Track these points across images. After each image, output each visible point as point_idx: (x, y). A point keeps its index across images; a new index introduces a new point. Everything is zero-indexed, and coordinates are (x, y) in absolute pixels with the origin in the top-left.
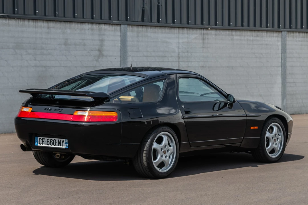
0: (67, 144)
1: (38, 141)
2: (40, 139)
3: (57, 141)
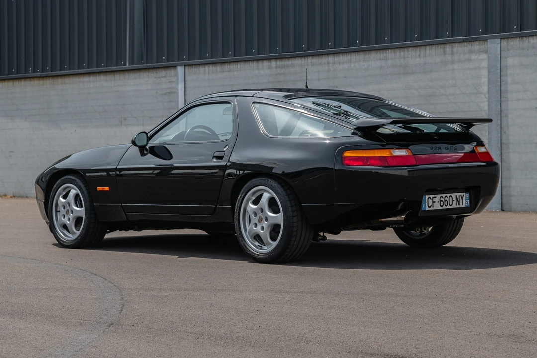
0: (468, 201)
1: (427, 201)
2: (429, 199)
3: (454, 199)
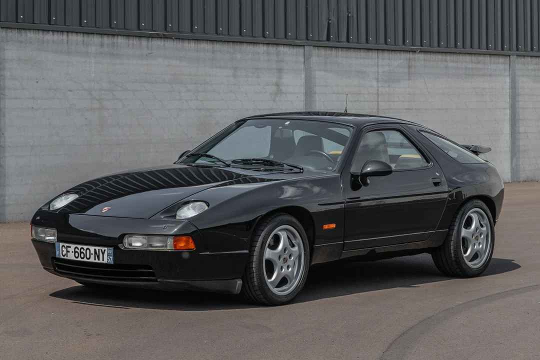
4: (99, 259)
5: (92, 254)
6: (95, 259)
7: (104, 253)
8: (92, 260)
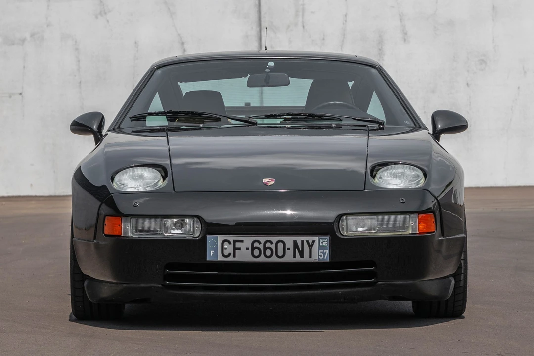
4: (302, 255)
5: (289, 249)
6: (294, 257)
7: (312, 246)
8: (289, 258)
